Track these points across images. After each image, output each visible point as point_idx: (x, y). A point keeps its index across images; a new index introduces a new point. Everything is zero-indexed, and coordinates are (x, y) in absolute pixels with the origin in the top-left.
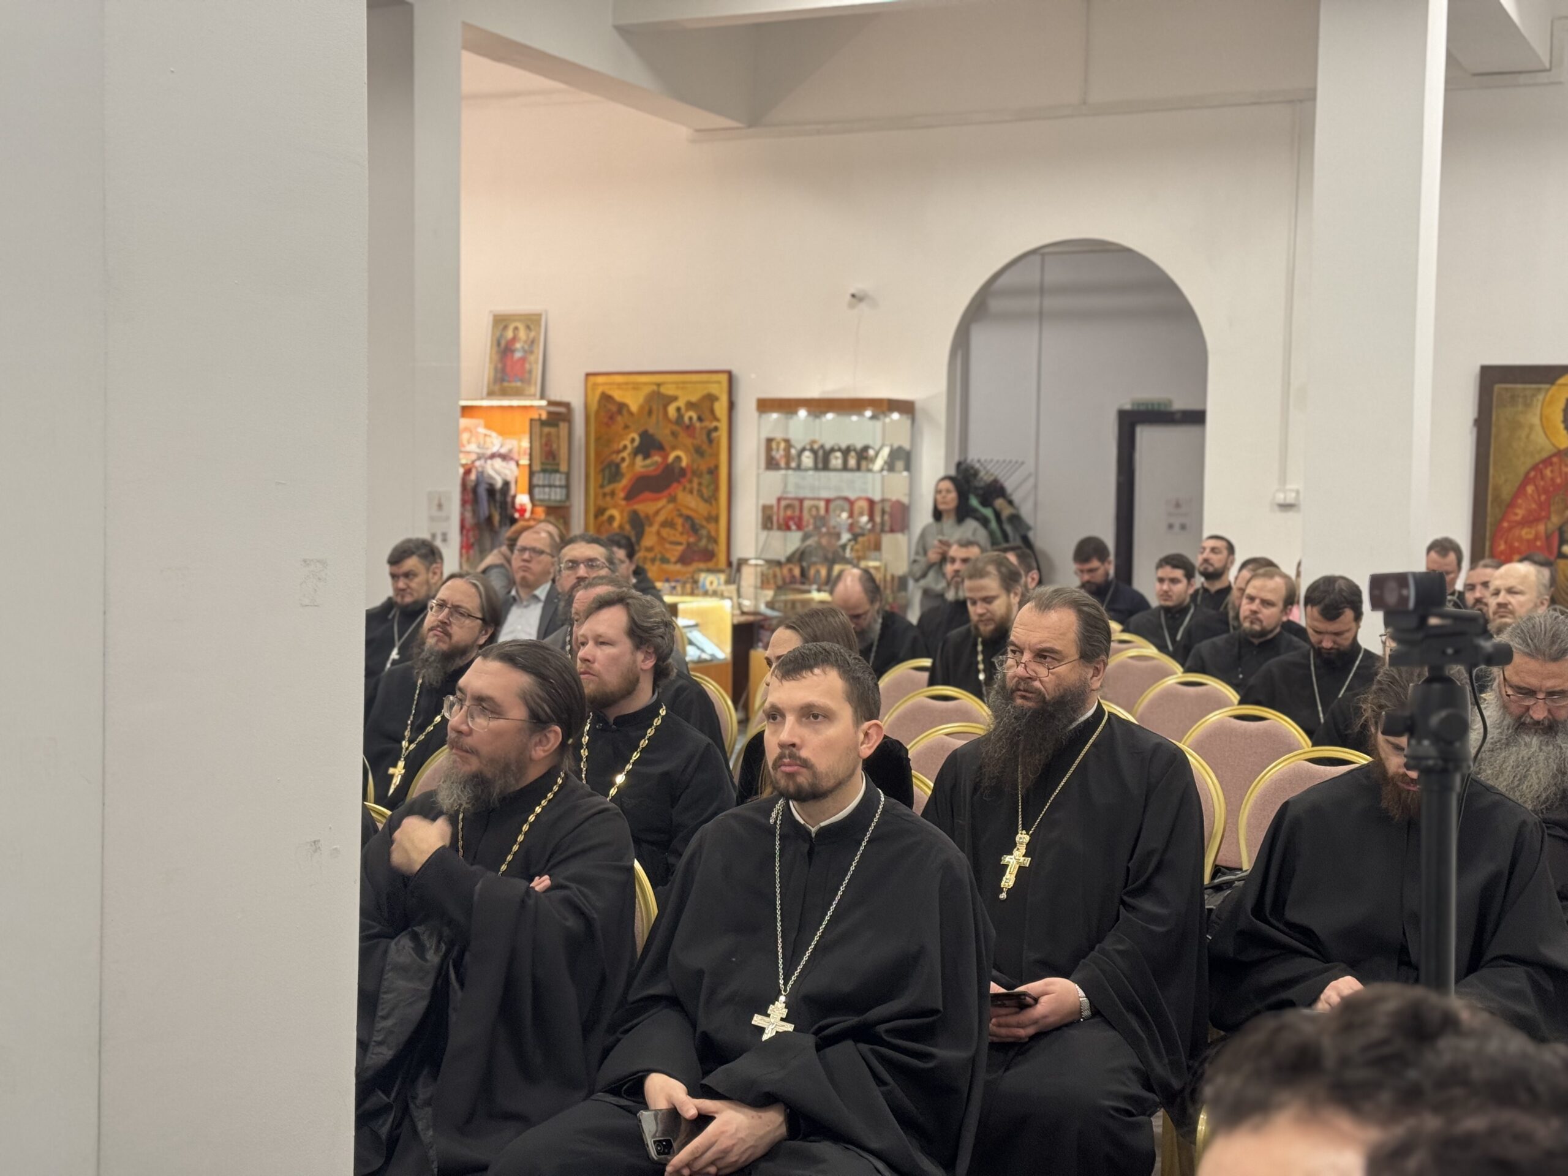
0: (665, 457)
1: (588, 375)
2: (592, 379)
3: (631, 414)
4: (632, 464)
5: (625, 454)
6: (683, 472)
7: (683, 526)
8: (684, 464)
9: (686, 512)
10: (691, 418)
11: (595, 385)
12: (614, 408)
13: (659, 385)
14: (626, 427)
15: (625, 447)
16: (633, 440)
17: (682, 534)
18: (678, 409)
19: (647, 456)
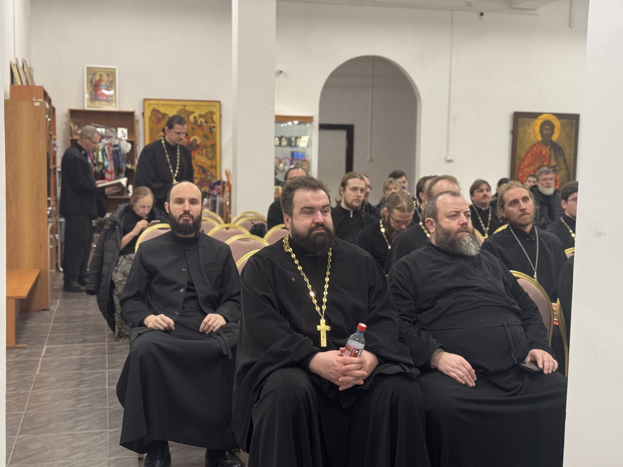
1: (145, 100)
2: (147, 102)
6: (198, 146)
7: (199, 170)
8: (198, 142)
9: (200, 164)
10: (201, 122)
12: (160, 116)
13: (184, 106)
17: (198, 174)
18: (195, 118)
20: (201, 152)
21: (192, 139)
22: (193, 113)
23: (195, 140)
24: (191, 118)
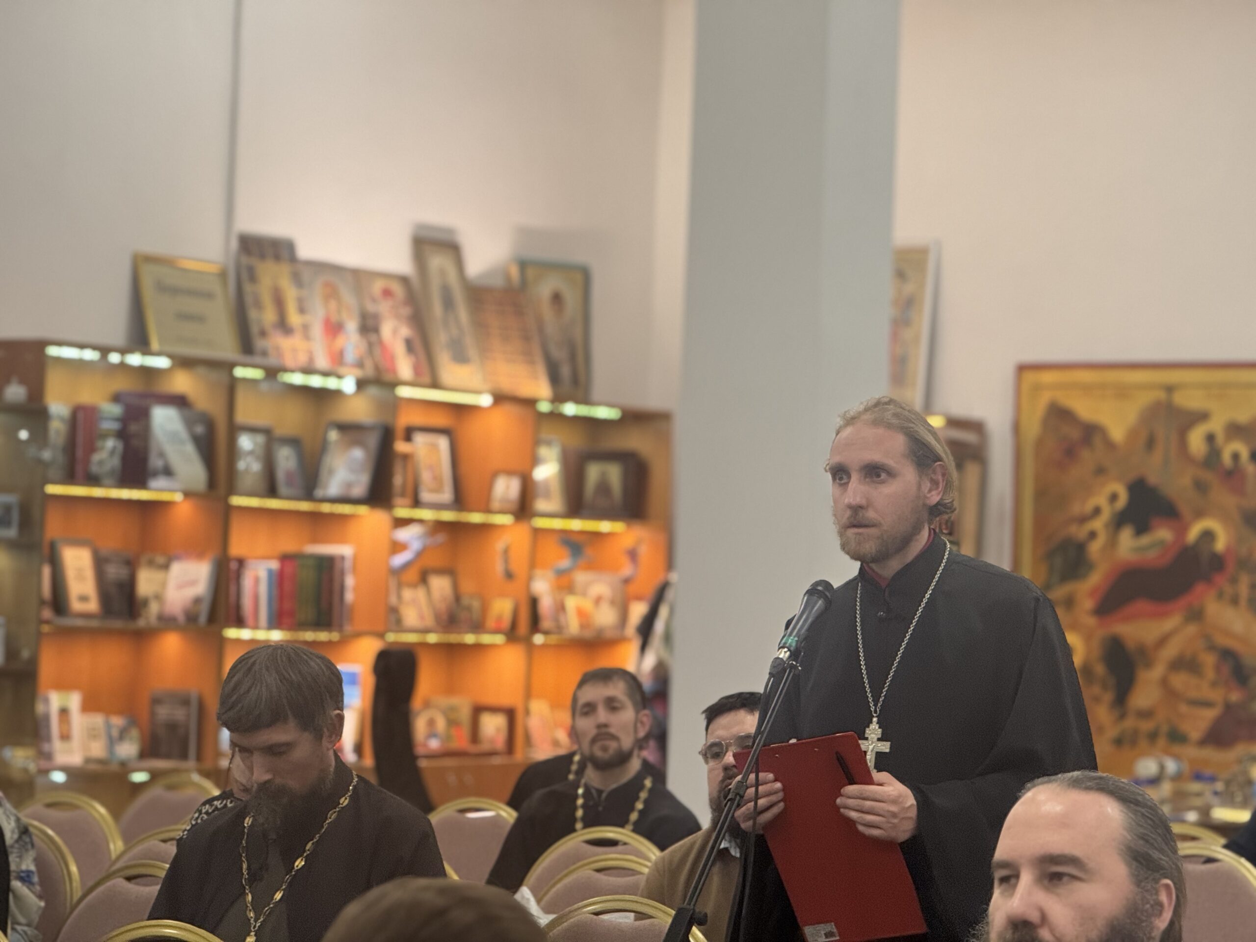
0: (1182, 530)
1: (1022, 369)
2: (1030, 377)
3: (1110, 445)
4: (1112, 542)
5: (1098, 524)
6: (1218, 563)
7: (1218, 669)
8: (1221, 544)
9: (1222, 641)
10: (1236, 457)
11: (1037, 388)
12: (1075, 434)
13: (1170, 389)
14: (1100, 471)
15: (1097, 511)
16: (1114, 497)
17: (1214, 684)
18: (1210, 438)
19: (1141, 529)
20: (1228, 589)
21: (1194, 533)
22: (1203, 416)
23: (1208, 536)
24: (1196, 440)
